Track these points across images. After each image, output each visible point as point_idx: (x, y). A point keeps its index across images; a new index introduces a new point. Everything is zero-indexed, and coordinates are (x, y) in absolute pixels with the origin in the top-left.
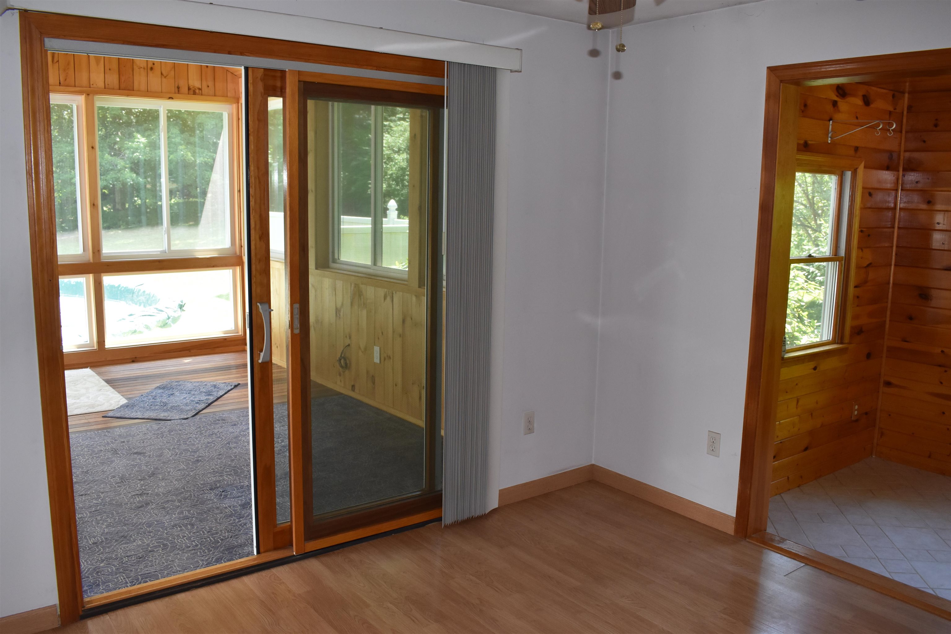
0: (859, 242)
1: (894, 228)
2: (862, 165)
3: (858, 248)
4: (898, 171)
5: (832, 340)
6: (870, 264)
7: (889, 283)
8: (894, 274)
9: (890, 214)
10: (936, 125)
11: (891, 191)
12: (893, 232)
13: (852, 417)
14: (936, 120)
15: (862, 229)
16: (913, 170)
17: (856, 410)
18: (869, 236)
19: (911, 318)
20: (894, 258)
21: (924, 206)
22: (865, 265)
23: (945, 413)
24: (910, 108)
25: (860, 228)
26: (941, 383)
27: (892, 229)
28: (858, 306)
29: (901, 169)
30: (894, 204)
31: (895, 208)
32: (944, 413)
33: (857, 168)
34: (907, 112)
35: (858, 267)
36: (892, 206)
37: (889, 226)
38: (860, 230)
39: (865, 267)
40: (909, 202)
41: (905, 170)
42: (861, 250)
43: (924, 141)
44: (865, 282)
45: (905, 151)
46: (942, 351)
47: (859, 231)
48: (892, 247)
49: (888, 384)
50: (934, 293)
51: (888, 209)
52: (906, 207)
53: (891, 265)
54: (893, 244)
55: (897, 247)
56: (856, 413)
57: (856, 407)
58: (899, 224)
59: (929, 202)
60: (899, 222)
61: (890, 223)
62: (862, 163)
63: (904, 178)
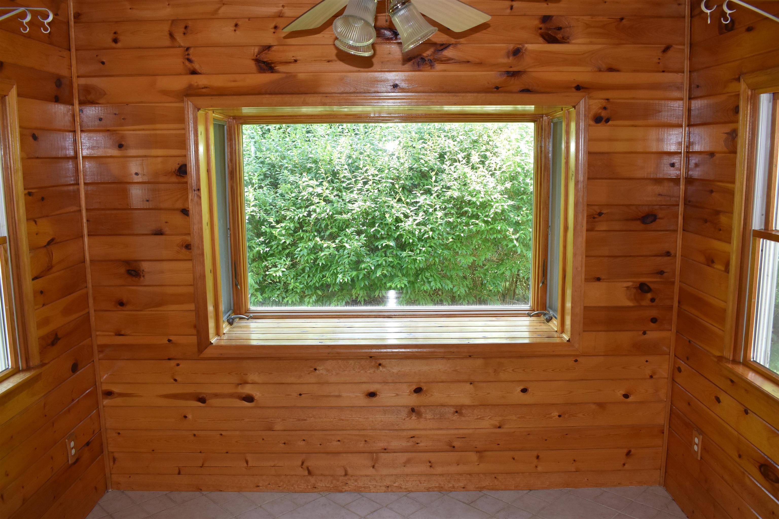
0: (28, 210)
1: (78, 184)
2: (14, 92)
3: (28, 220)
4: (73, 105)
5: (12, 368)
6: (53, 240)
7: (84, 261)
8: (89, 247)
9: (70, 165)
10: (115, 41)
11: (67, 133)
12: (78, 190)
13: (68, 461)
14: (115, 33)
15: (30, 191)
16: (92, 103)
17: (73, 448)
18: (43, 199)
19: (122, 304)
20: (85, 225)
21: (115, 152)
22: (45, 243)
23: (187, 416)
24: (77, 16)
25: (25, 189)
26: (175, 380)
27: (76, 187)
28: (44, 305)
29: (76, 102)
30: (74, 152)
31: (75, 158)
32: (185, 417)
33: (5, 96)
34: (75, 23)
35: (33, 248)
36: (72, 154)
37: (72, 182)
38: (26, 192)
39: (45, 246)
40: (93, 147)
41: (81, 103)
42: (34, 223)
43: (103, 63)
44: (49, 268)
45: (78, 77)
46: (169, 341)
47: (25, 194)
48: (80, 211)
49: (109, 394)
50: (145, 266)
51: (68, 158)
52: (90, 154)
53: (82, 236)
54: (80, 206)
55: (87, 210)
56: (73, 451)
57: (72, 444)
58: (84, 179)
59: (121, 146)
60: (84, 176)
61: (72, 178)
62: (13, 87)
63: (82, 115)
